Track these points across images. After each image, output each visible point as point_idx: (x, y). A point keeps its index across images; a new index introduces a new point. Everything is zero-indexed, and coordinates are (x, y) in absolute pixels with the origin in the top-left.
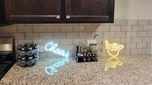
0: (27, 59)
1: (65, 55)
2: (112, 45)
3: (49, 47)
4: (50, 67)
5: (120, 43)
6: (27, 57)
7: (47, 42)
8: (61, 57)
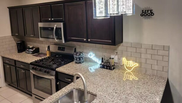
0: (80, 59)
1: (98, 62)
2: (128, 62)
3: (90, 56)
4: (91, 68)
5: (136, 62)
6: (79, 58)
7: (89, 52)
8: (96, 63)
